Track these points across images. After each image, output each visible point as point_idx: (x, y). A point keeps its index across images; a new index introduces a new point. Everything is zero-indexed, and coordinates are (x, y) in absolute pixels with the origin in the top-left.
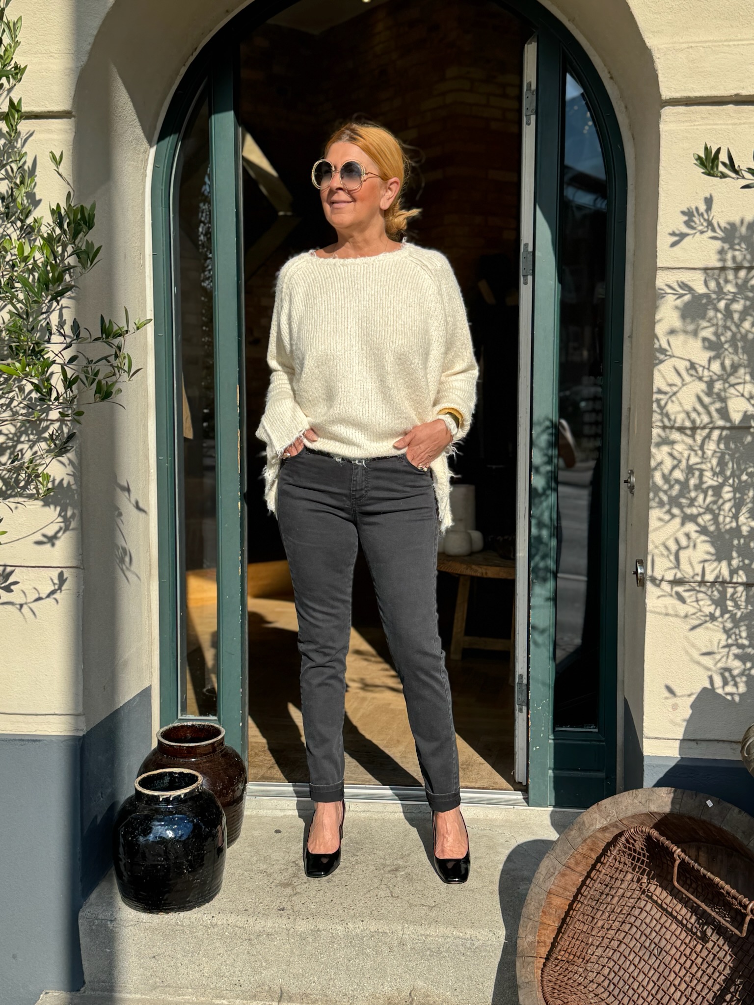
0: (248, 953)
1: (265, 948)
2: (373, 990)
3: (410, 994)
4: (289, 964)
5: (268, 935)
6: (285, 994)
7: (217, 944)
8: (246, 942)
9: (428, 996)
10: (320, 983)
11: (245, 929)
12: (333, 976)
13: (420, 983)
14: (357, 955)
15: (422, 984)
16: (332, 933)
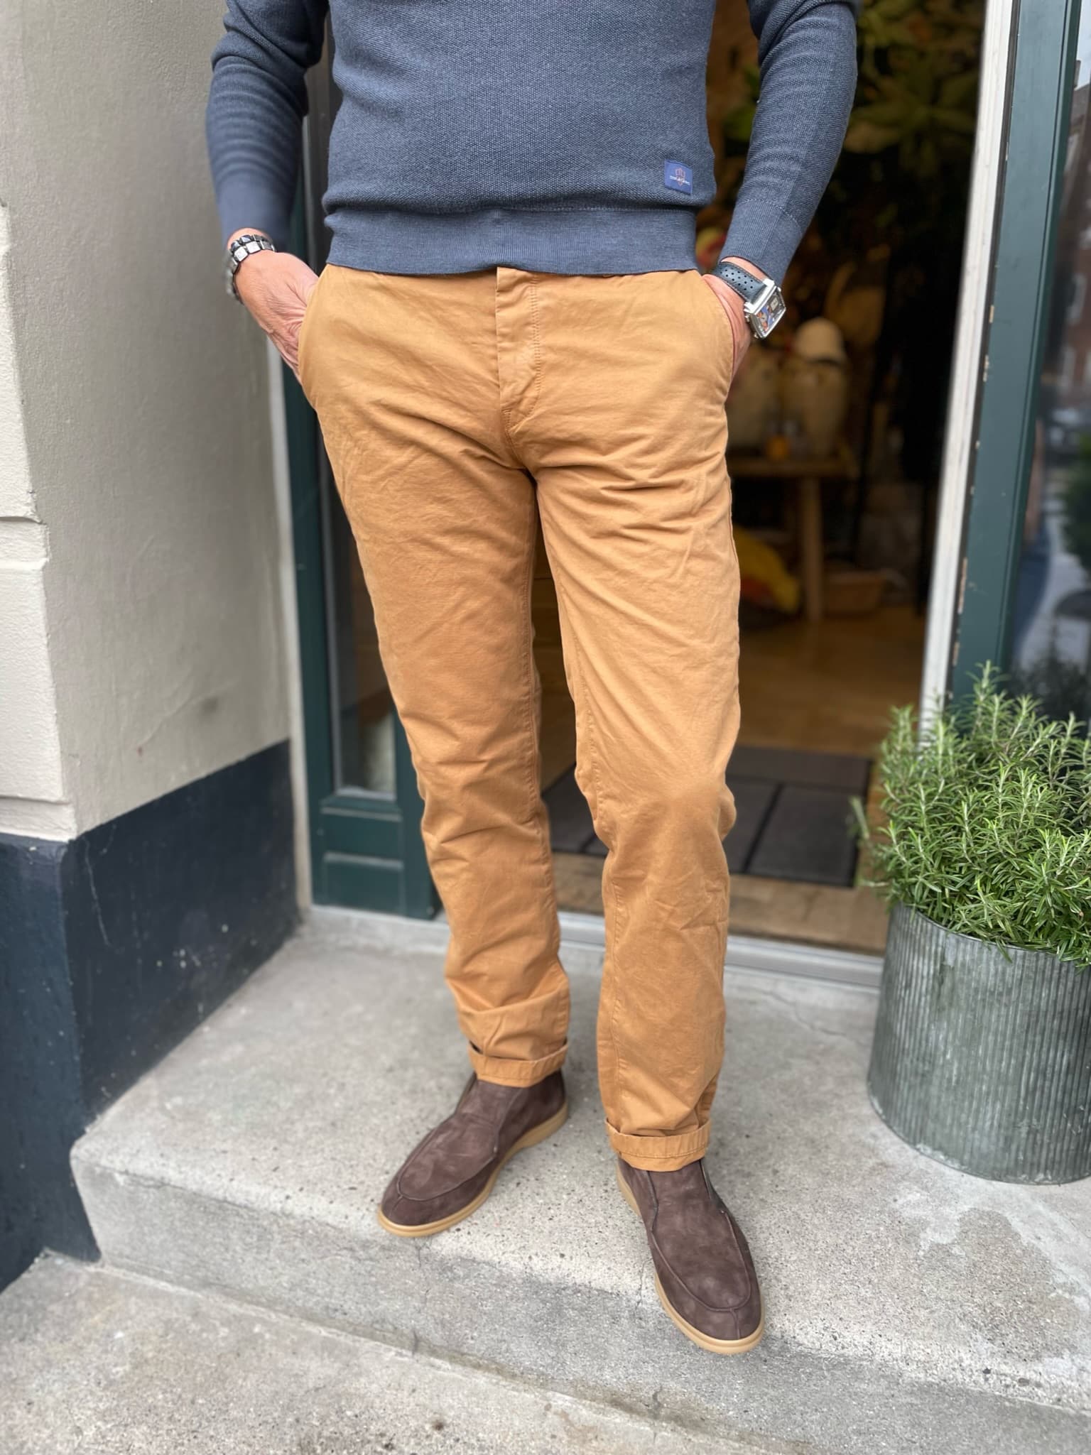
0: (352, 1268)
1: (381, 1269)
2: (582, 1374)
3: (655, 1396)
4: (425, 1301)
5: (383, 1248)
6: (422, 1343)
7: (297, 1244)
8: (344, 1252)
9: (689, 1408)
10: (483, 1342)
11: (341, 1231)
12: (506, 1337)
13: (672, 1385)
14: (550, 1314)
15: (679, 1387)
16: (501, 1271)
